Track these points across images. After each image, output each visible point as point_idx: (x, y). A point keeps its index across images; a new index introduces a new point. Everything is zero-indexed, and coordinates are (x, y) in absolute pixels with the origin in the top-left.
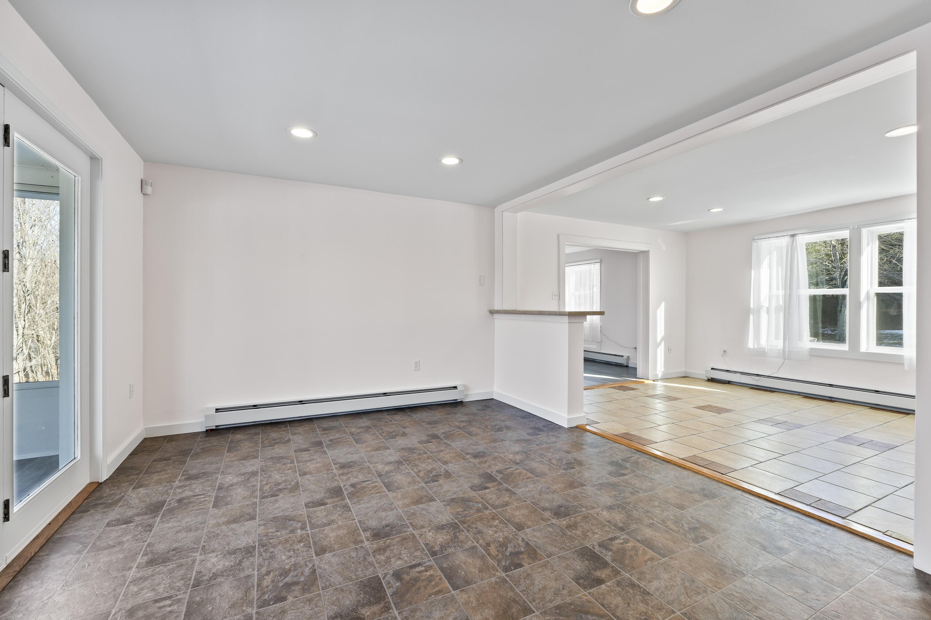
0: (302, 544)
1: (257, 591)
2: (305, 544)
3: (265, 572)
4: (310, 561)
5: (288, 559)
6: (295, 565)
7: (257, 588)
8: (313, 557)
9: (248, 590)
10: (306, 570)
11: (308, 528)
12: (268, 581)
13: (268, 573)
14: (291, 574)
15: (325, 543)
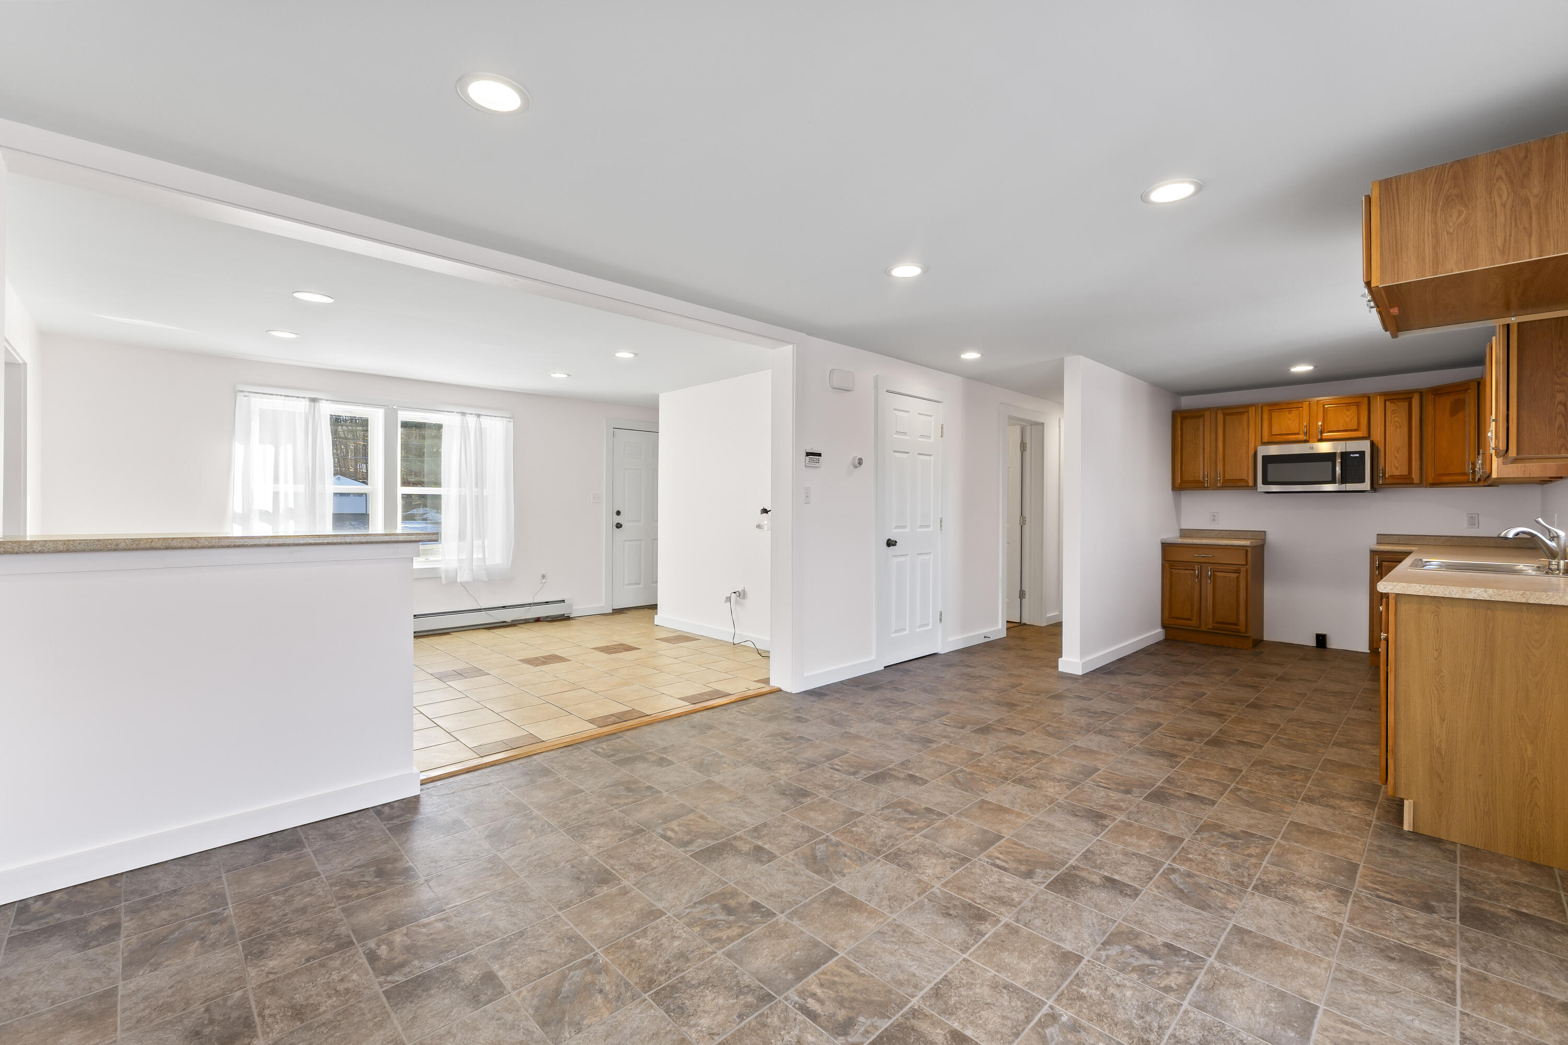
0: (1082, 990)
1: (1196, 978)
2: (1079, 986)
3: (1172, 993)
4: (1097, 959)
5: (1124, 986)
6: (1122, 970)
7: (1194, 981)
8: (1089, 961)
9: (1209, 989)
10: (1115, 953)
11: (1045, 1010)
12: (1174, 980)
13: (1168, 989)
14: (1136, 963)
15: (1051, 963)
